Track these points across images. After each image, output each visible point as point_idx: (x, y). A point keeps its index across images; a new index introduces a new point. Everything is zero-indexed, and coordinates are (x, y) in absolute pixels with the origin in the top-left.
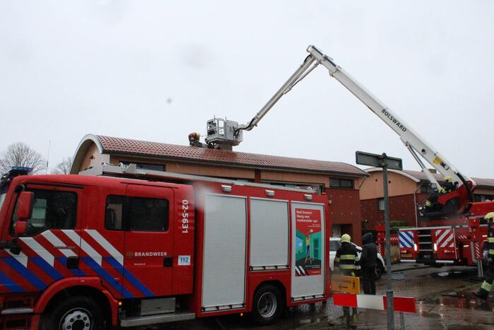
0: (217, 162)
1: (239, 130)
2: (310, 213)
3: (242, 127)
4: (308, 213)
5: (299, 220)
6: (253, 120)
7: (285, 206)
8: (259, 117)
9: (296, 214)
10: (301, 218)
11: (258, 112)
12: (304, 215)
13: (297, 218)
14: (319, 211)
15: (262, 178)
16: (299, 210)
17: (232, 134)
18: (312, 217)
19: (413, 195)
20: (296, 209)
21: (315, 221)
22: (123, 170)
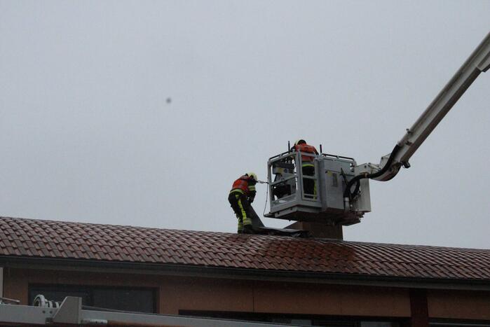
0: (301, 274)
1: (357, 179)
3: (368, 170)
6: (398, 149)
8: (413, 140)
11: (410, 127)
15: (431, 315)
17: (340, 189)
22: (48, 315)
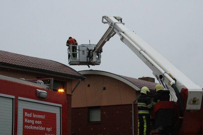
2: (43, 117)
4: (39, 116)
5: (27, 127)
7: (9, 104)
9: (24, 117)
10: (30, 124)
12: (35, 119)
13: (25, 124)
14: (55, 115)
16: (29, 111)
18: (45, 123)
19: (131, 105)
20: (25, 110)
21: (49, 129)
